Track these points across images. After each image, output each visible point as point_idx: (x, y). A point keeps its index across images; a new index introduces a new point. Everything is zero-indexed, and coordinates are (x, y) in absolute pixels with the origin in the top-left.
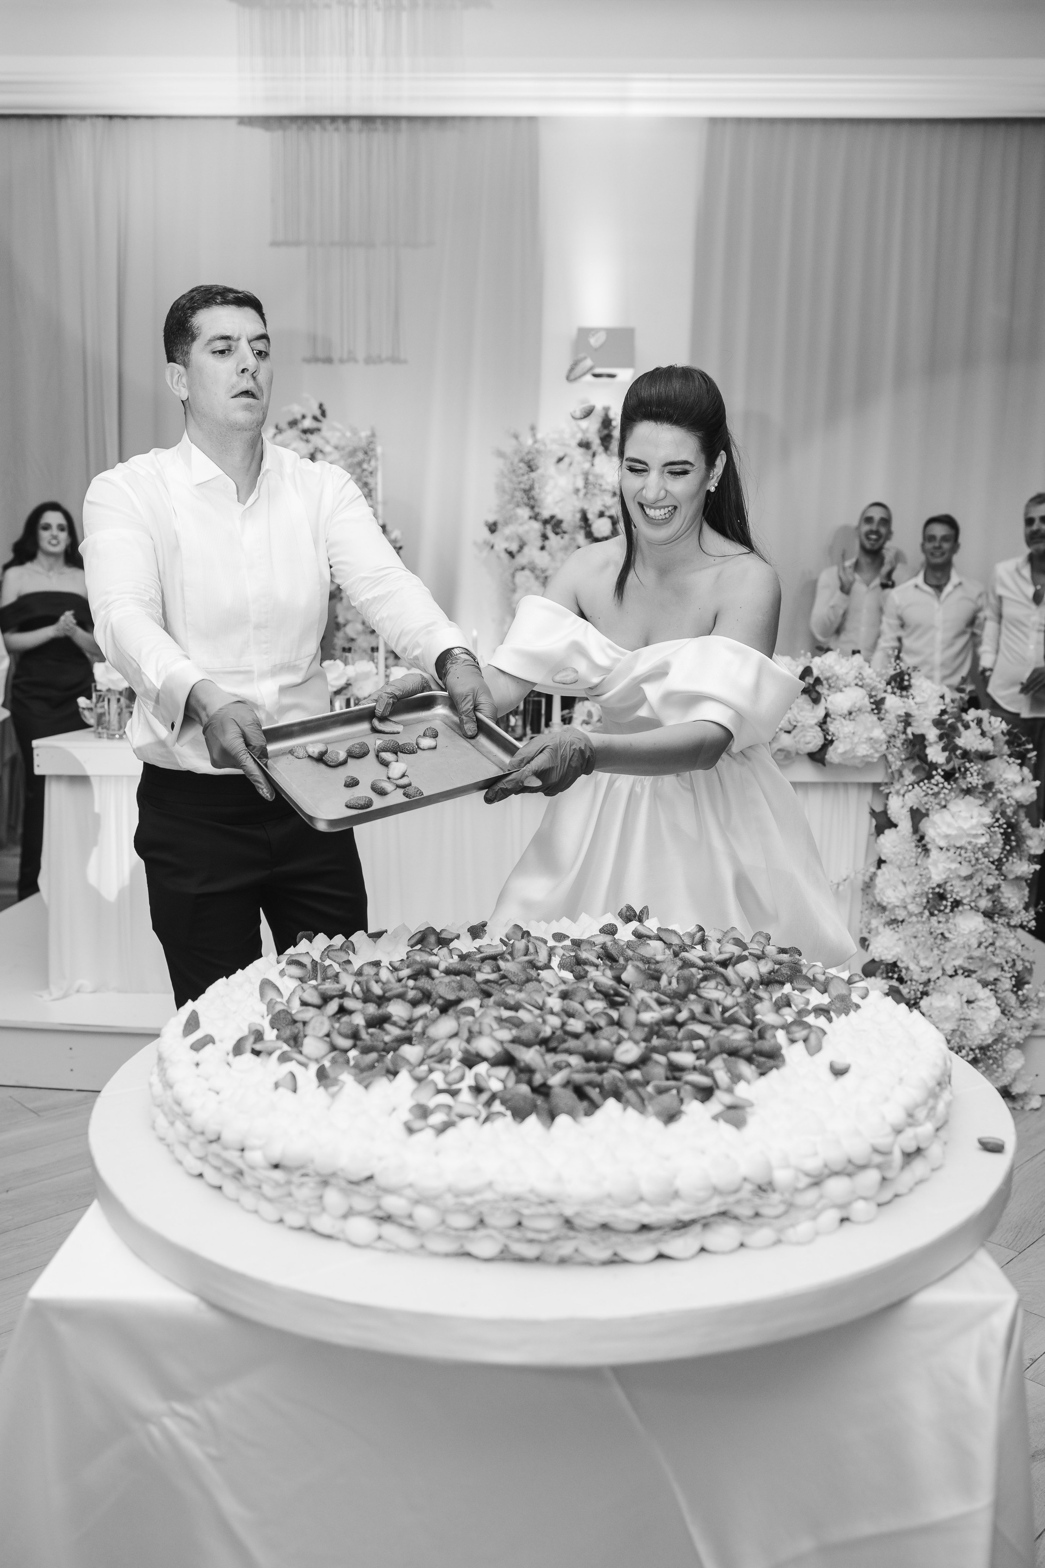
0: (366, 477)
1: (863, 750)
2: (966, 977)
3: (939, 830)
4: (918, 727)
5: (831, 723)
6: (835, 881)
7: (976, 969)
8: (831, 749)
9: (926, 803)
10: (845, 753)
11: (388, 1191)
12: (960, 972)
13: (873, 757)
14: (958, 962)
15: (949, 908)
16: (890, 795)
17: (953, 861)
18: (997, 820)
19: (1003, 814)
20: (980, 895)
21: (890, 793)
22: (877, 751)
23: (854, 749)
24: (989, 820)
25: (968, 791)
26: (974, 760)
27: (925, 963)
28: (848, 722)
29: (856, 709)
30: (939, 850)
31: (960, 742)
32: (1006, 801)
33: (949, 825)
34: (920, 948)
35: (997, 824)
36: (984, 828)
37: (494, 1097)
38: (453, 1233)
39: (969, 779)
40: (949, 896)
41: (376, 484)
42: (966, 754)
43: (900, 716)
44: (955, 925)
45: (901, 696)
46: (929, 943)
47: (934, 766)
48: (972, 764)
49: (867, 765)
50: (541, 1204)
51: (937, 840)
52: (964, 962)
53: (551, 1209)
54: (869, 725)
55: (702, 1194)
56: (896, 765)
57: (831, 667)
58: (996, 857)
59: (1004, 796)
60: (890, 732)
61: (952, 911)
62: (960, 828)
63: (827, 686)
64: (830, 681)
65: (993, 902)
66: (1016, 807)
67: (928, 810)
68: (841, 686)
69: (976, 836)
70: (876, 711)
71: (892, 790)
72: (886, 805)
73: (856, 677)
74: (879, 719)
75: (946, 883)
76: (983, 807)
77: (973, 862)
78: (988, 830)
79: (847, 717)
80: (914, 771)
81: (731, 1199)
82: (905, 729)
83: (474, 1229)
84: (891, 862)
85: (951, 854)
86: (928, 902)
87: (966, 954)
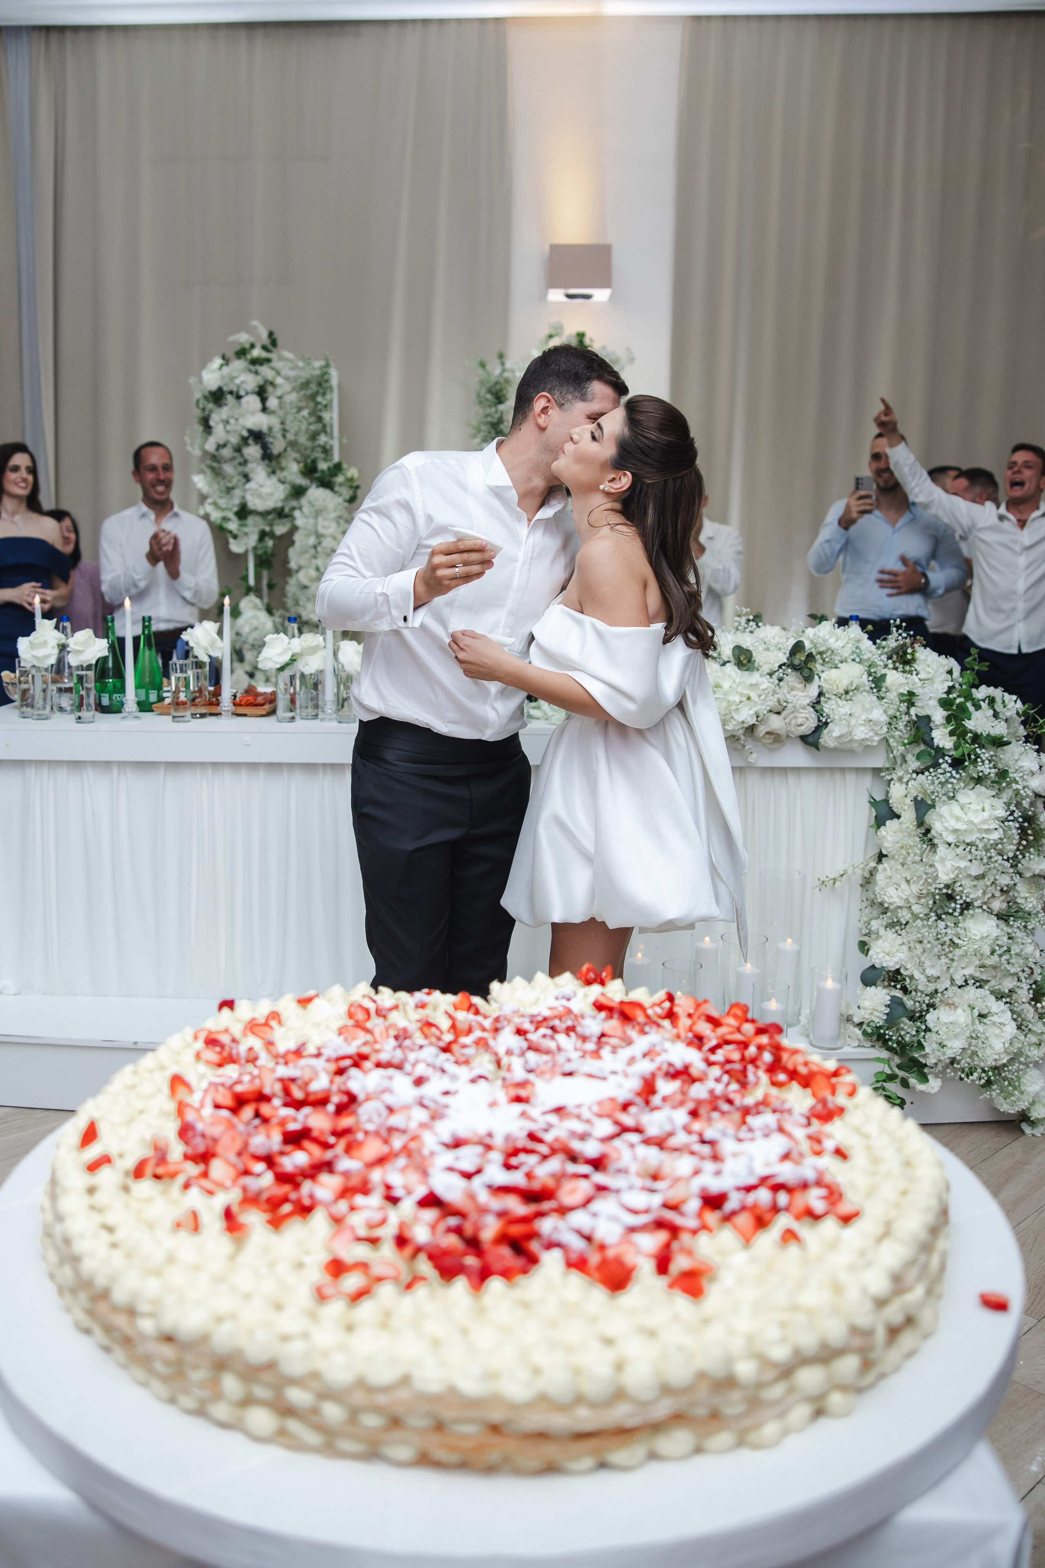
0: (321, 411)
1: (861, 733)
2: (977, 988)
3: (946, 824)
4: (922, 707)
5: (826, 702)
6: (832, 876)
7: (988, 979)
8: (825, 732)
9: (933, 793)
10: (841, 736)
11: (292, 1382)
12: (971, 982)
13: (872, 741)
14: (969, 971)
15: (958, 910)
16: (892, 782)
17: (962, 858)
18: (1012, 814)
19: (1018, 805)
20: (993, 896)
21: (892, 779)
22: (877, 734)
23: (851, 732)
24: (1002, 813)
25: (979, 780)
26: (986, 745)
27: (931, 972)
28: (845, 702)
29: (853, 688)
30: (948, 846)
31: (969, 724)
32: (1022, 792)
33: (958, 819)
34: (925, 955)
35: (1011, 818)
36: (997, 822)
37: (418, 1250)
38: (364, 1433)
39: (979, 768)
40: (958, 898)
41: (331, 418)
42: (976, 738)
43: (902, 695)
44: (965, 929)
45: (904, 672)
46: (936, 950)
47: (940, 752)
48: (984, 751)
49: (868, 749)
51: (944, 834)
52: (975, 970)
53: (474, 1413)
54: (867, 706)
55: (650, 1394)
56: (898, 750)
57: (825, 641)
58: (1011, 855)
59: (1019, 787)
60: (891, 712)
61: (961, 914)
62: (971, 822)
63: (821, 661)
64: (825, 656)
65: (1008, 902)
66: (1033, 798)
67: (933, 801)
68: (836, 662)
69: (988, 831)
70: (875, 690)
71: (895, 777)
72: (888, 792)
73: (853, 652)
74: (878, 697)
75: (955, 882)
76: (996, 799)
77: (985, 860)
78: (1002, 825)
79: (843, 696)
80: (918, 757)
81: (685, 1400)
82: (908, 708)
83: (388, 1429)
84: (893, 857)
85: (959, 850)
86: (935, 903)
87: (978, 963)
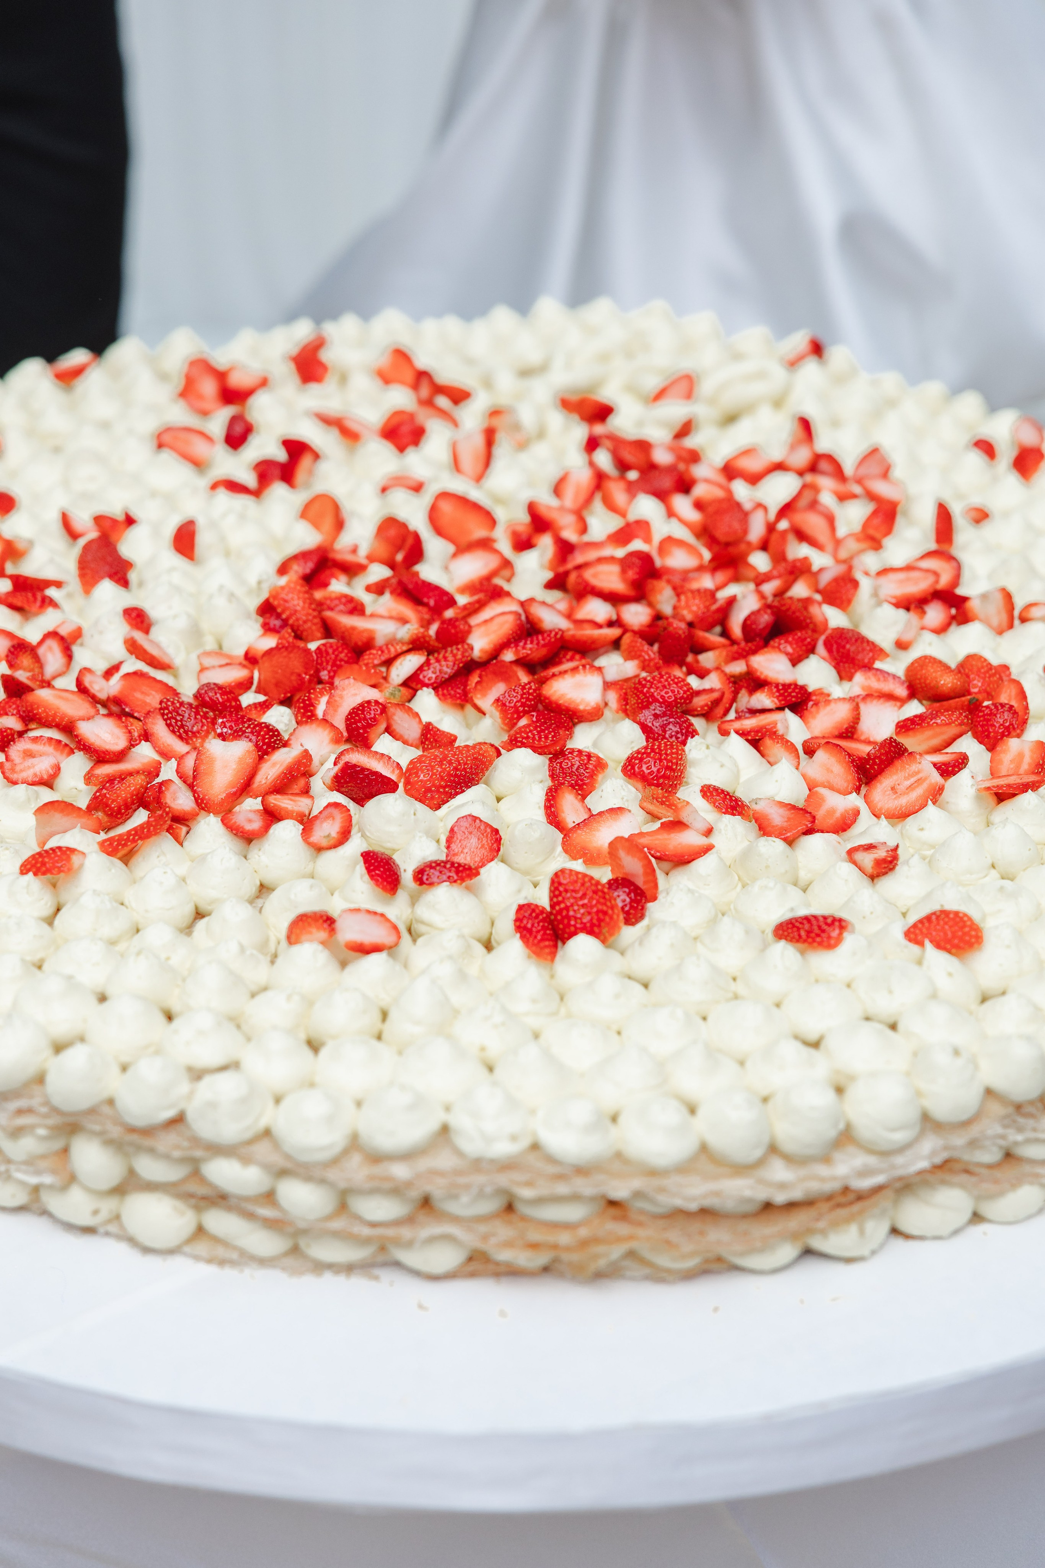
11: (219, 1150)
38: (366, 1231)
50: (560, 1177)
53: (585, 1187)
55: (900, 1137)
81: (959, 1140)
83: (409, 1220)
